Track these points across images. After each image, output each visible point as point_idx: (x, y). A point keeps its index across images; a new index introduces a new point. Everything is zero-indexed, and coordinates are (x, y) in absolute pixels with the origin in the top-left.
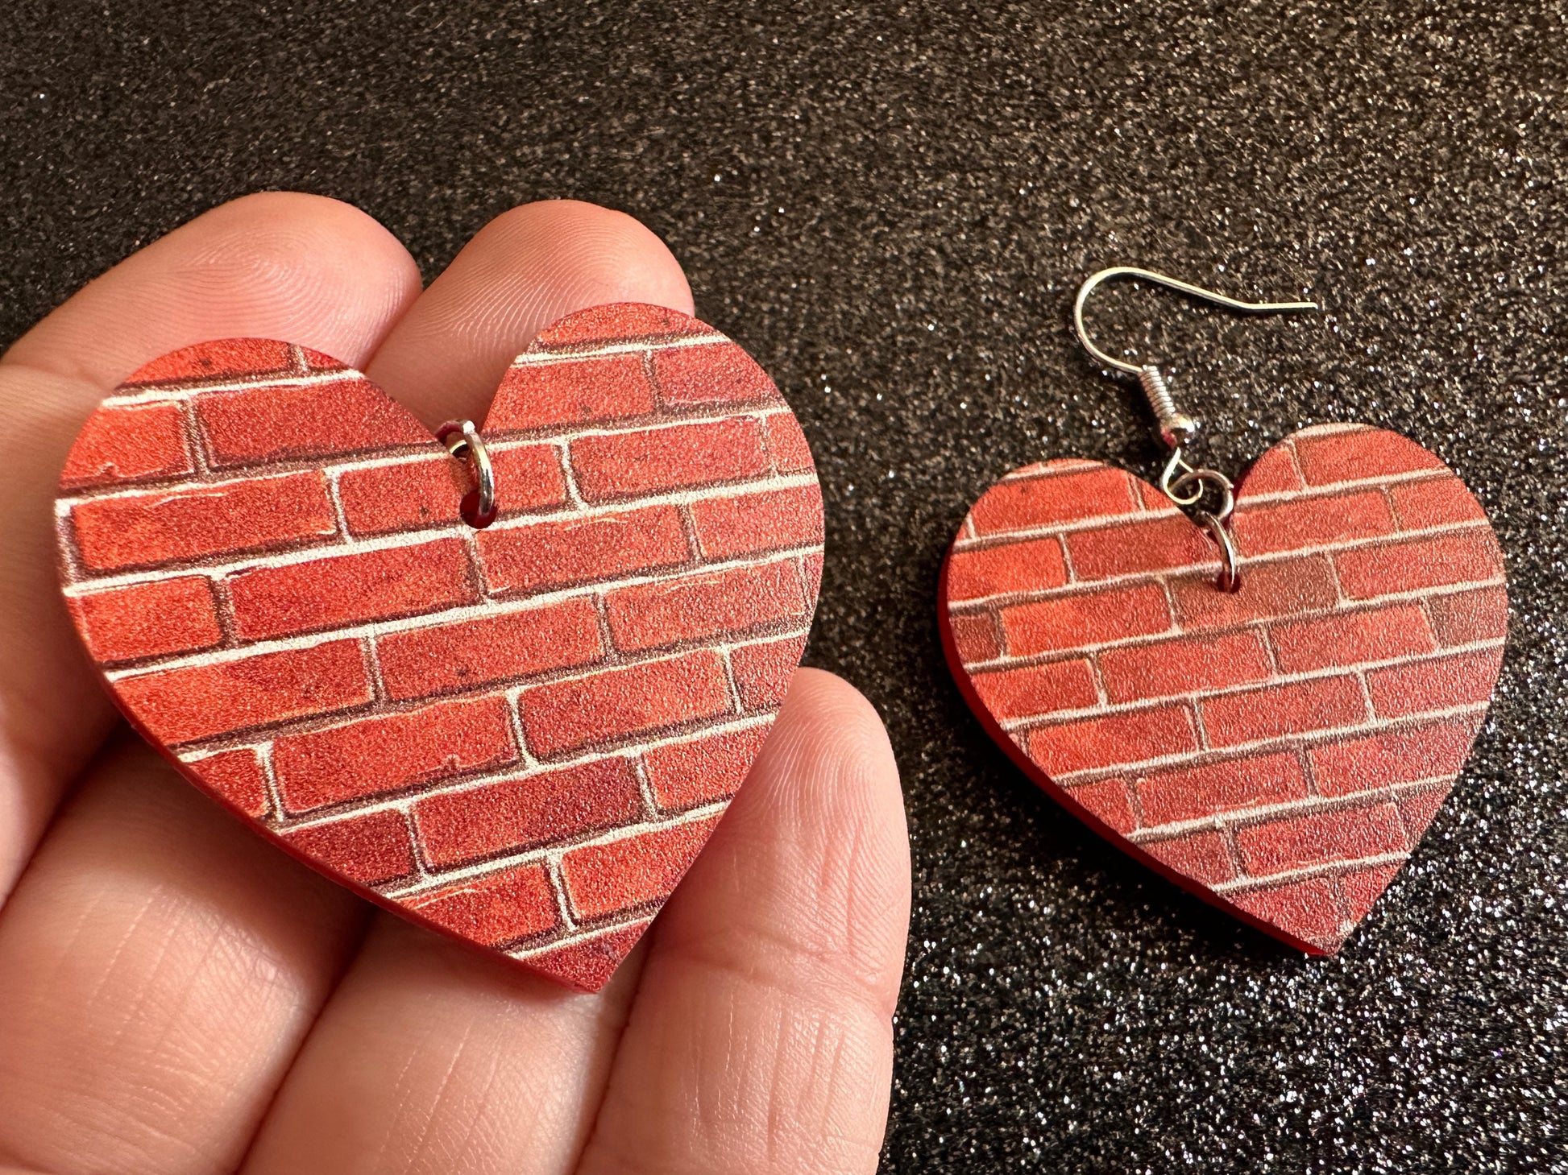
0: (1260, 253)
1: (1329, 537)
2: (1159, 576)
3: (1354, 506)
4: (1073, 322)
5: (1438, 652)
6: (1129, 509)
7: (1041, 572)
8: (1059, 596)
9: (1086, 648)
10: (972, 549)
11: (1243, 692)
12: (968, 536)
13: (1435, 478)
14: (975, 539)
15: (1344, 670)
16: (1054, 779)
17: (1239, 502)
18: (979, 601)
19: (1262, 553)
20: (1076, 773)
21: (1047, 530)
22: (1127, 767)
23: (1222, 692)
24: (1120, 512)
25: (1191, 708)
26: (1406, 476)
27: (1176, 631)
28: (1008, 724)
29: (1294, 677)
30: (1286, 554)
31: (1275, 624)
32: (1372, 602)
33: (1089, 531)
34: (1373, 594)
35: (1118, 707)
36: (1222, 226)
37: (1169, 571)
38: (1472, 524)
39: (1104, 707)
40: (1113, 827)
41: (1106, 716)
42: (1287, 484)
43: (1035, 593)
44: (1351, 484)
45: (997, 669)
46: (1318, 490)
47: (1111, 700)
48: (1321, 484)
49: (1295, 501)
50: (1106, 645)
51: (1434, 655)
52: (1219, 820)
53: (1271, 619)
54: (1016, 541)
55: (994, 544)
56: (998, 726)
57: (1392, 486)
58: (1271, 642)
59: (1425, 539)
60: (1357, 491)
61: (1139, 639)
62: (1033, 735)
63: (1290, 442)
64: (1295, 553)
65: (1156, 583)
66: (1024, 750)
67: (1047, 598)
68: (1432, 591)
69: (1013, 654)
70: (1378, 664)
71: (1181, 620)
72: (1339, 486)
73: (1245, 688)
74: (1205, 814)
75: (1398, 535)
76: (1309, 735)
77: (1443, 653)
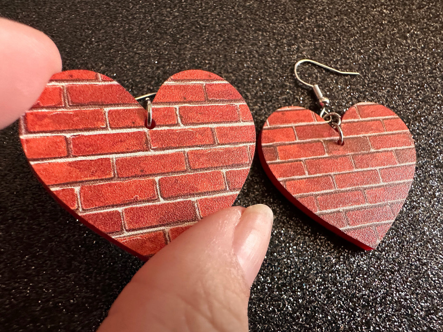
0: (343, 59)
1: (367, 132)
2: (321, 140)
3: (373, 124)
4: (294, 73)
5: (398, 165)
6: (312, 121)
7: (288, 137)
8: (294, 144)
9: (301, 159)
10: (268, 129)
11: (346, 173)
12: (267, 125)
13: (394, 118)
14: (269, 126)
15: (373, 168)
16: (293, 195)
17: (342, 121)
18: (271, 144)
19: (349, 135)
20: (300, 194)
21: (290, 125)
22: (314, 193)
23: (340, 173)
24: (310, 122)
25: (332, 177)
26: (387, 117)
27: (326, 155)
28: (280, 179)
29: (360, 170)
30: (356, 136)
31: (354, 155)
32: (380, 150)
33: (301, 126)
34: (380, 148)
35: (311, 176)
36: (333, 52)
37: (324, 139)
38: (405, 131)
39: (307, 176)
40: (311, 210)
41: (308, 178)
42: (355, 117)
43: (287, 142)
44: (372, 118)
45: (276, 163)
46: (364, 119)
47: (309, 174)
48: (364, 117)
49: (358, 122)
50: (307, 158)
51: (397, 165)
52: (341, 209)
53: (353, 153)
54: (281, 128)
55: (274, 128)
56: (277, 180)
57: (383, 119)
58: (353, 160)
59: (393, 134)
60: (374, 120)
61: (316, 157)
62: (287, 183)
63: (355, 106)
64: (359, 136)
65: (321, 142)
66: (284, 187)
67: (290, 144)
68: (396, 148)
69: (281, 159)
70: (382, 167)
71: (328, 152)
72: (369, 119)
73: (347, 172)
74: (337, 207)
75: (386, 133)
76: (365, 186)
77: (399, 165)
